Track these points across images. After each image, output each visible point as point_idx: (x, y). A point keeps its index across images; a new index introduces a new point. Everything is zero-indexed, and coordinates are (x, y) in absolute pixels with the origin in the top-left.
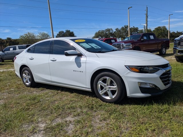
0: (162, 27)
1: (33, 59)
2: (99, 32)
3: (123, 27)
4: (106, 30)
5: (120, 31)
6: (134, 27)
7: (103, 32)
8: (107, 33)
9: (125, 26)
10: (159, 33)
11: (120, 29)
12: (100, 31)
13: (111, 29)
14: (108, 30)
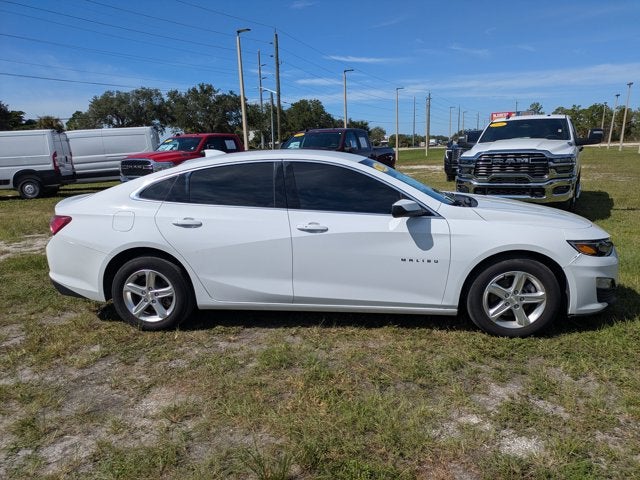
0: (311, 101)
1: (201, 225)
2: (107, 98)
3: (194, 90)
4: (137, 92)
5: (183, 102)
6: (231, 92)
7: (123, 99)
8: (141, 103)
9: (202, 87)
10: (305, 121)
11: (183, 94)
12: (111, 94)
13: (156, 90)
14: (146, 94)
